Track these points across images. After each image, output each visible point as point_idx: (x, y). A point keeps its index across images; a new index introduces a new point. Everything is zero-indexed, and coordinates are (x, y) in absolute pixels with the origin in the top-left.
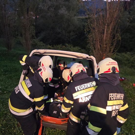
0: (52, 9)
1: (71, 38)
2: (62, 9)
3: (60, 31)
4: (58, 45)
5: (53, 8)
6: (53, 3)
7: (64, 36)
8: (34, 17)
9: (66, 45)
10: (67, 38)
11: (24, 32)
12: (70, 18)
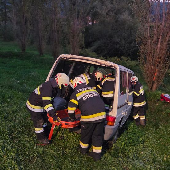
0: (112, 14)
1: (132, 50)
2: (125, 13)
3: (118, 40)
4: (112, 57)
5: (114, 12)
6: (114, 6)
7: (123, 47)
8: (90, 23)
9: (122, 57)
10: (127, 49)
11: (72, 39)
12: (133, 25)
